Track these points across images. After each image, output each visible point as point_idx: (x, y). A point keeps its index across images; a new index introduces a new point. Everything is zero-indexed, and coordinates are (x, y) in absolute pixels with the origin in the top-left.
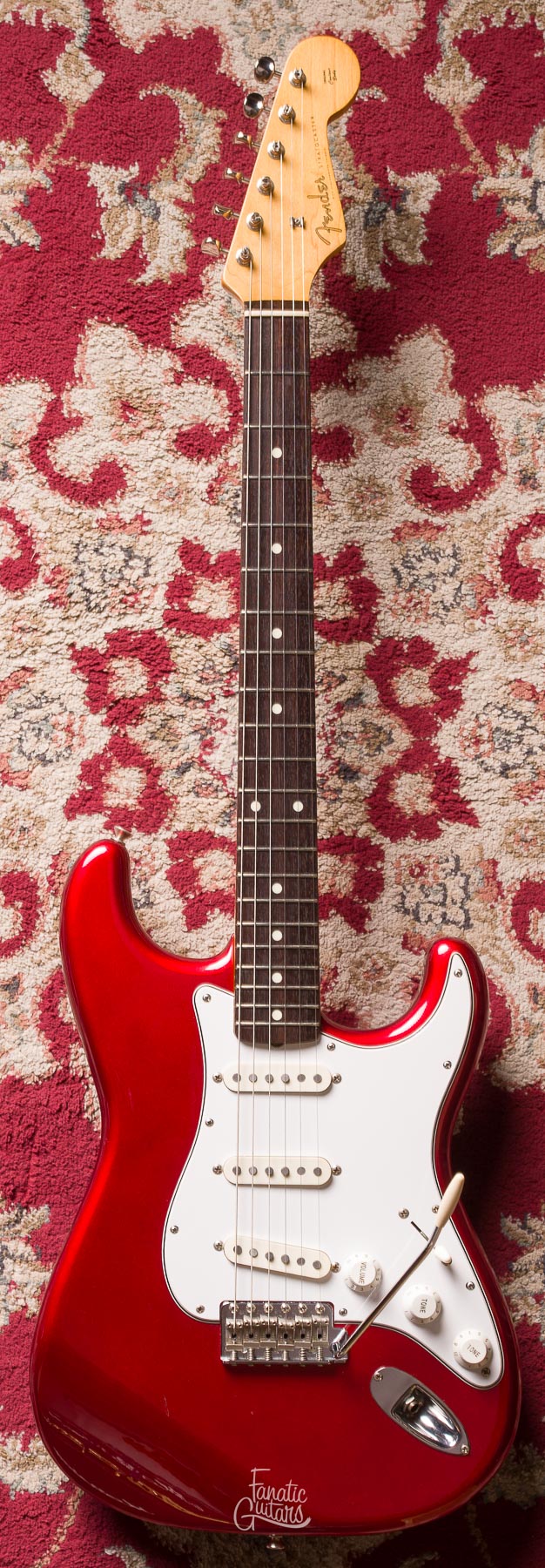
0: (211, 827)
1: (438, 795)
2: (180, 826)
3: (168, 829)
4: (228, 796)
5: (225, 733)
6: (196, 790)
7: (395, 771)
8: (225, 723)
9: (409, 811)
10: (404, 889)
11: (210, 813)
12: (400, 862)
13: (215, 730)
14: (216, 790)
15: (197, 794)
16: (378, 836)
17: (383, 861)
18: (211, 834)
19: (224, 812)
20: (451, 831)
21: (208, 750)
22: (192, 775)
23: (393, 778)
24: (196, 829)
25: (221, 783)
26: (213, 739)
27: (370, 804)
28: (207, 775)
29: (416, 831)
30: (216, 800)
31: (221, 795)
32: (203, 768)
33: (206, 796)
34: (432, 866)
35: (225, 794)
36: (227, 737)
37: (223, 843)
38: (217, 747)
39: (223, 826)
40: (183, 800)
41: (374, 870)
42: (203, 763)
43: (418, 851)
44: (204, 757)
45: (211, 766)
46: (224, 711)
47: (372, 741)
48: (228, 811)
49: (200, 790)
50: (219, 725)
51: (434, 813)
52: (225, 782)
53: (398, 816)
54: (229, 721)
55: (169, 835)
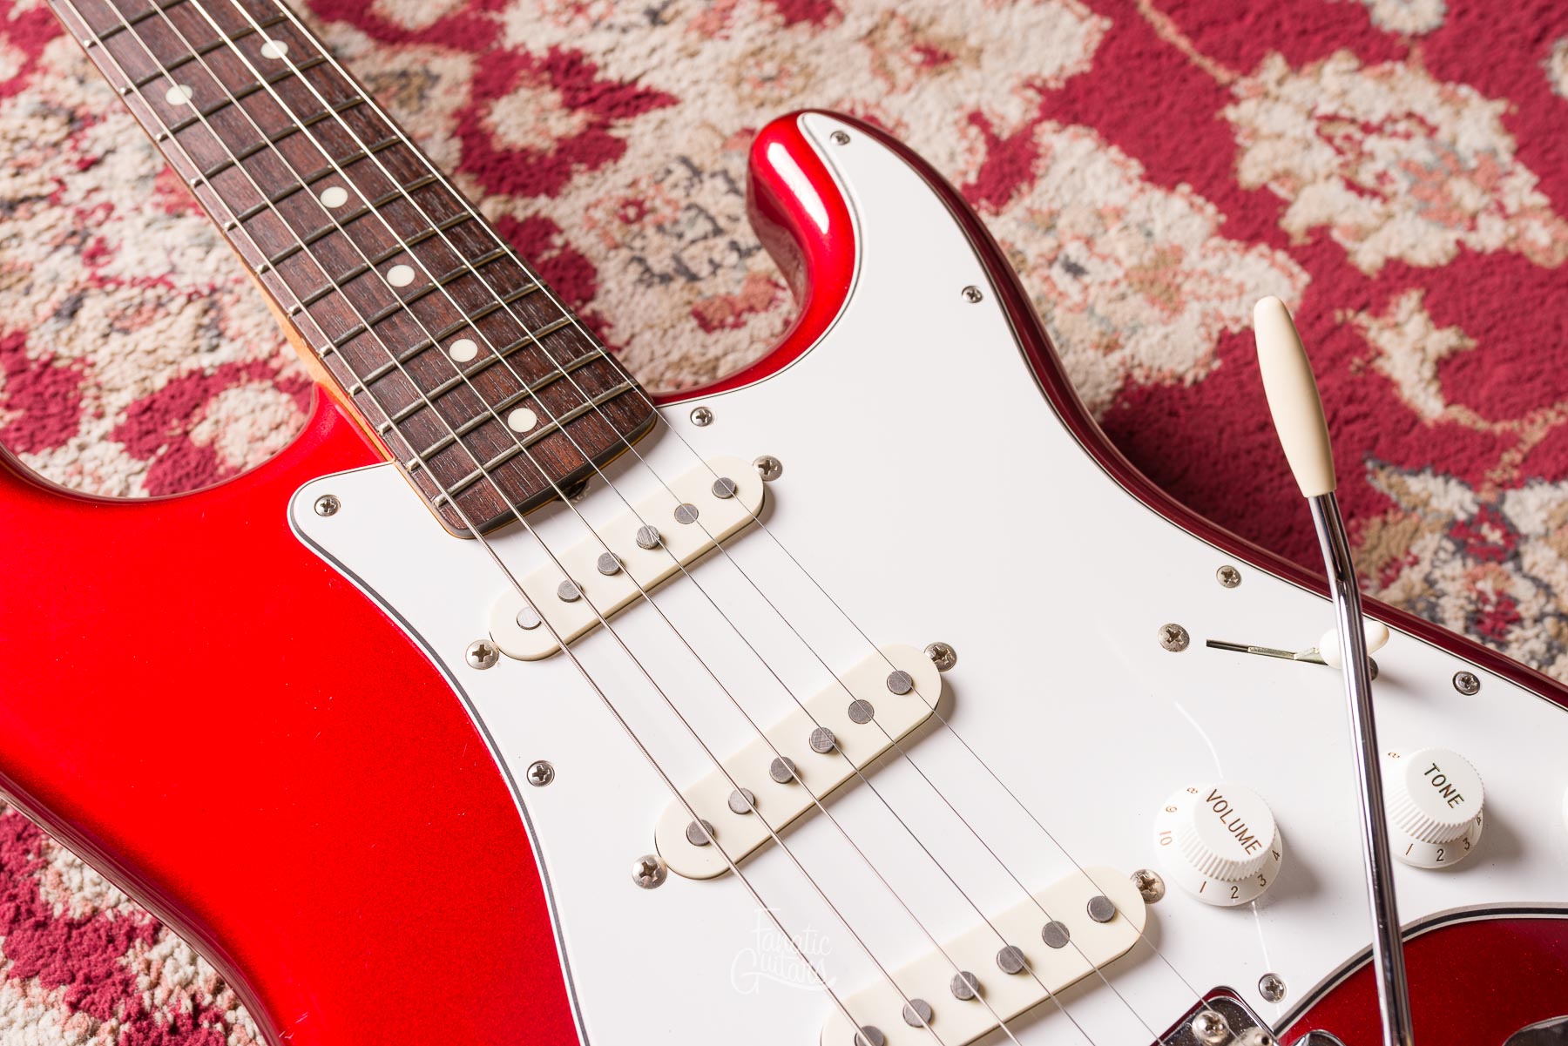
0: (191, 363)
1: (574, 98)
2: (126, 397)
3: (100, 415)
4: (190, 300)
5: (120, 219)
6: (118, 325)
7: (473, 110)
8: (109, 208)
9: (545, 144)
10: (632, 248)
11: (172, 344)
12: (590, 219)
13: (100, 224)
14: (159, 304)
15: (126, 331)
16: (520, 202)
17: (561, 232)
18: (198, 376)
19: (200, 326)
20: (639, 131)
21: (101, 260)
22: (95, 308)
23: (480, 119)
24: (159, 382)
25: (161, 290)
26: (101, 241)
27: (470, 170)
28: (125, 293)
29: (580, 161)
30: (169, 320)
31: (174, 307)
32: (110, 287)
33: (148, 322)
34: (651, 192)
35: (182, 300)
36: (125, 223)
37: (232, 373)
38: (119, 247)
39: (213, 349)
40: (102, 357)
41: (555, 253)
42: (102, 281)
43: (609, 185)
44: (101, 272)
45: (126, 277)
46: (96, 189)
47: (404, 94)
48: (206, 320)
49: (126, 323)
50: (100, 214)
51: (590, 125)
52: (171, 286)
53: (532, 160)
54: (114, 199)
55: (107, 424)
